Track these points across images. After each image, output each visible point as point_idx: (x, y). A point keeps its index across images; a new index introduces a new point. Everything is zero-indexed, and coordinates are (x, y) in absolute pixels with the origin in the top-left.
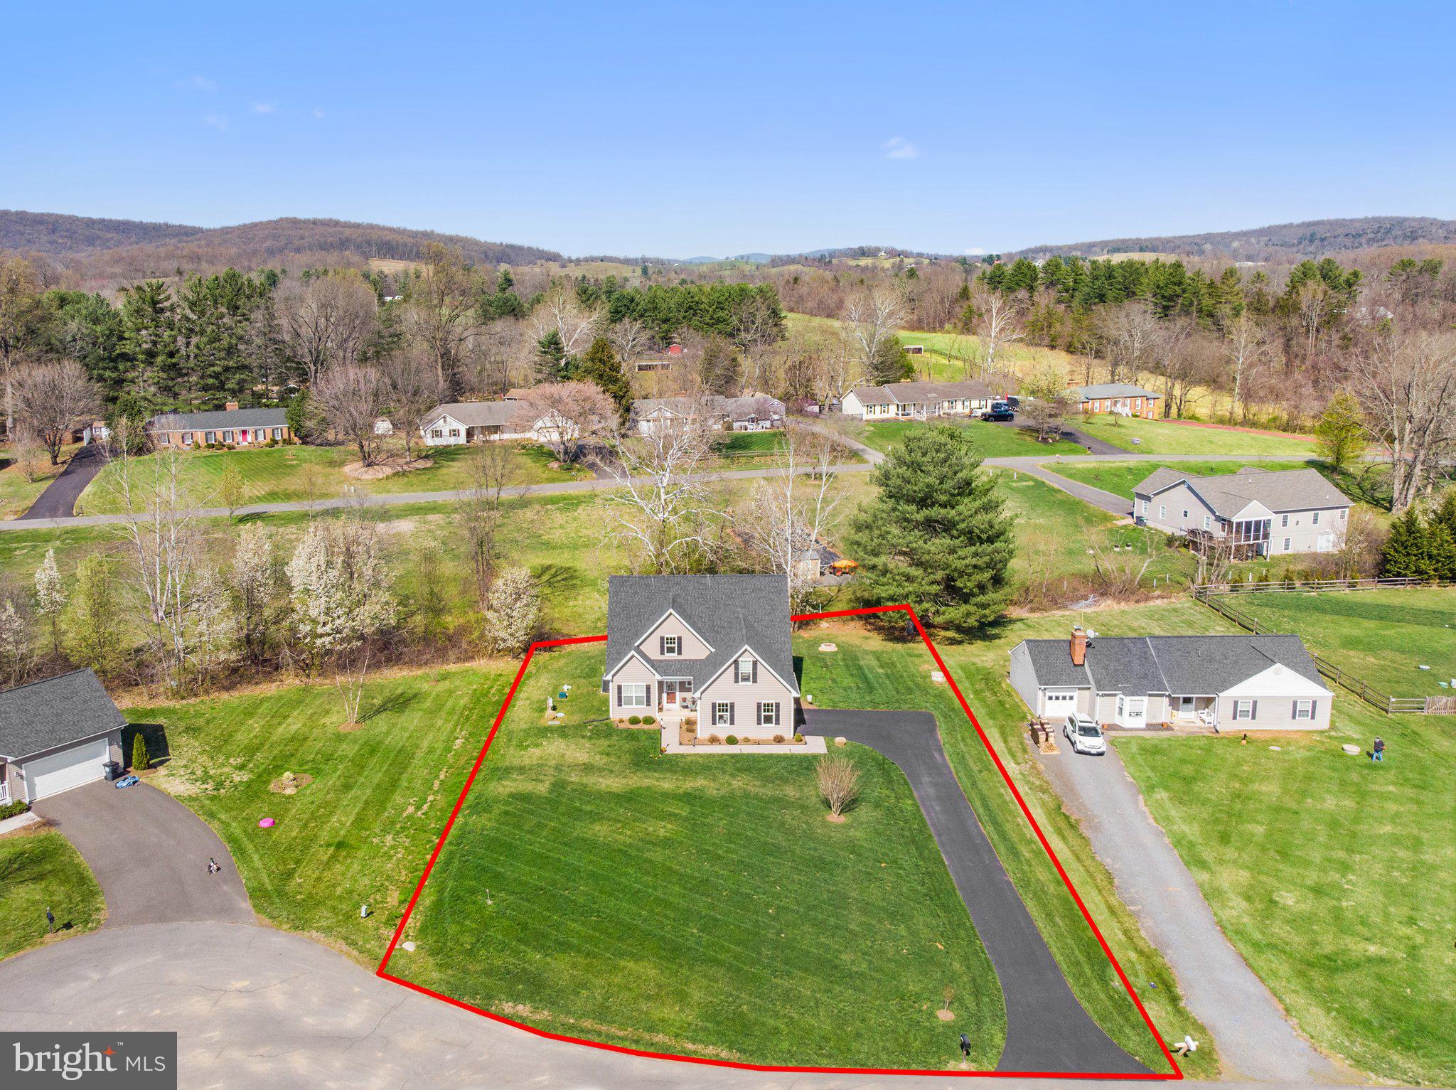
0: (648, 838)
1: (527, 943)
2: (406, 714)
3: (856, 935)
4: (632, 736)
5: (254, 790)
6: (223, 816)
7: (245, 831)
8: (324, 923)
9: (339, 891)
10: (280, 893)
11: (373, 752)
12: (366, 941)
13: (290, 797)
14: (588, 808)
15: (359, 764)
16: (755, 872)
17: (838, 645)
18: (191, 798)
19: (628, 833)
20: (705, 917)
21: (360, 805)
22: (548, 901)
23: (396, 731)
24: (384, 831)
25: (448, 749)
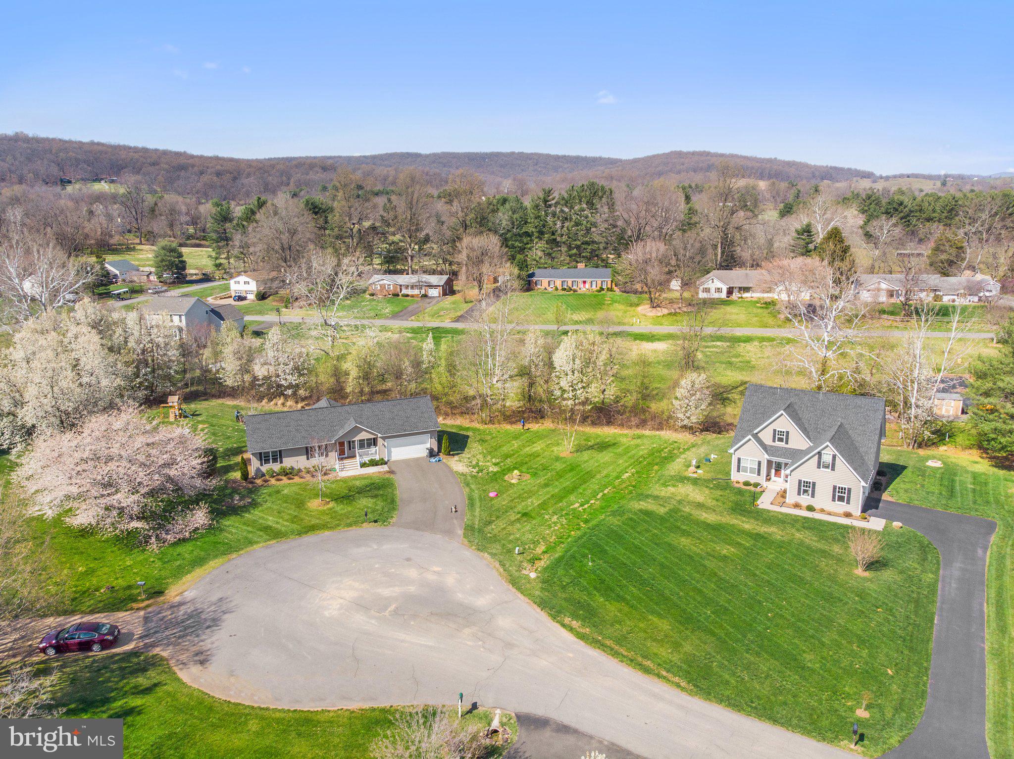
0: (712, 553)
1: (598, 590)
2: (604, 452)
3: (823, 645)
4: (740, 492)
5: (495, 478)
6: (473, 486)
7: (480, 496)
8: (494, 551)
9: (512, 537)
10: (480, 531)
11: (572, 470)
12: (510, 566)
13: (513, 484)
14: (684, 528)
15: (560, 475)
16: (775, 589)
17: (944, 463)
18: (463, 474)
19: (701, 547)
20: (720, 606)
21: (548, 496)
22: (626, 572)
23: (591, 462)
24: (555, 513)
25: (617, 478)
